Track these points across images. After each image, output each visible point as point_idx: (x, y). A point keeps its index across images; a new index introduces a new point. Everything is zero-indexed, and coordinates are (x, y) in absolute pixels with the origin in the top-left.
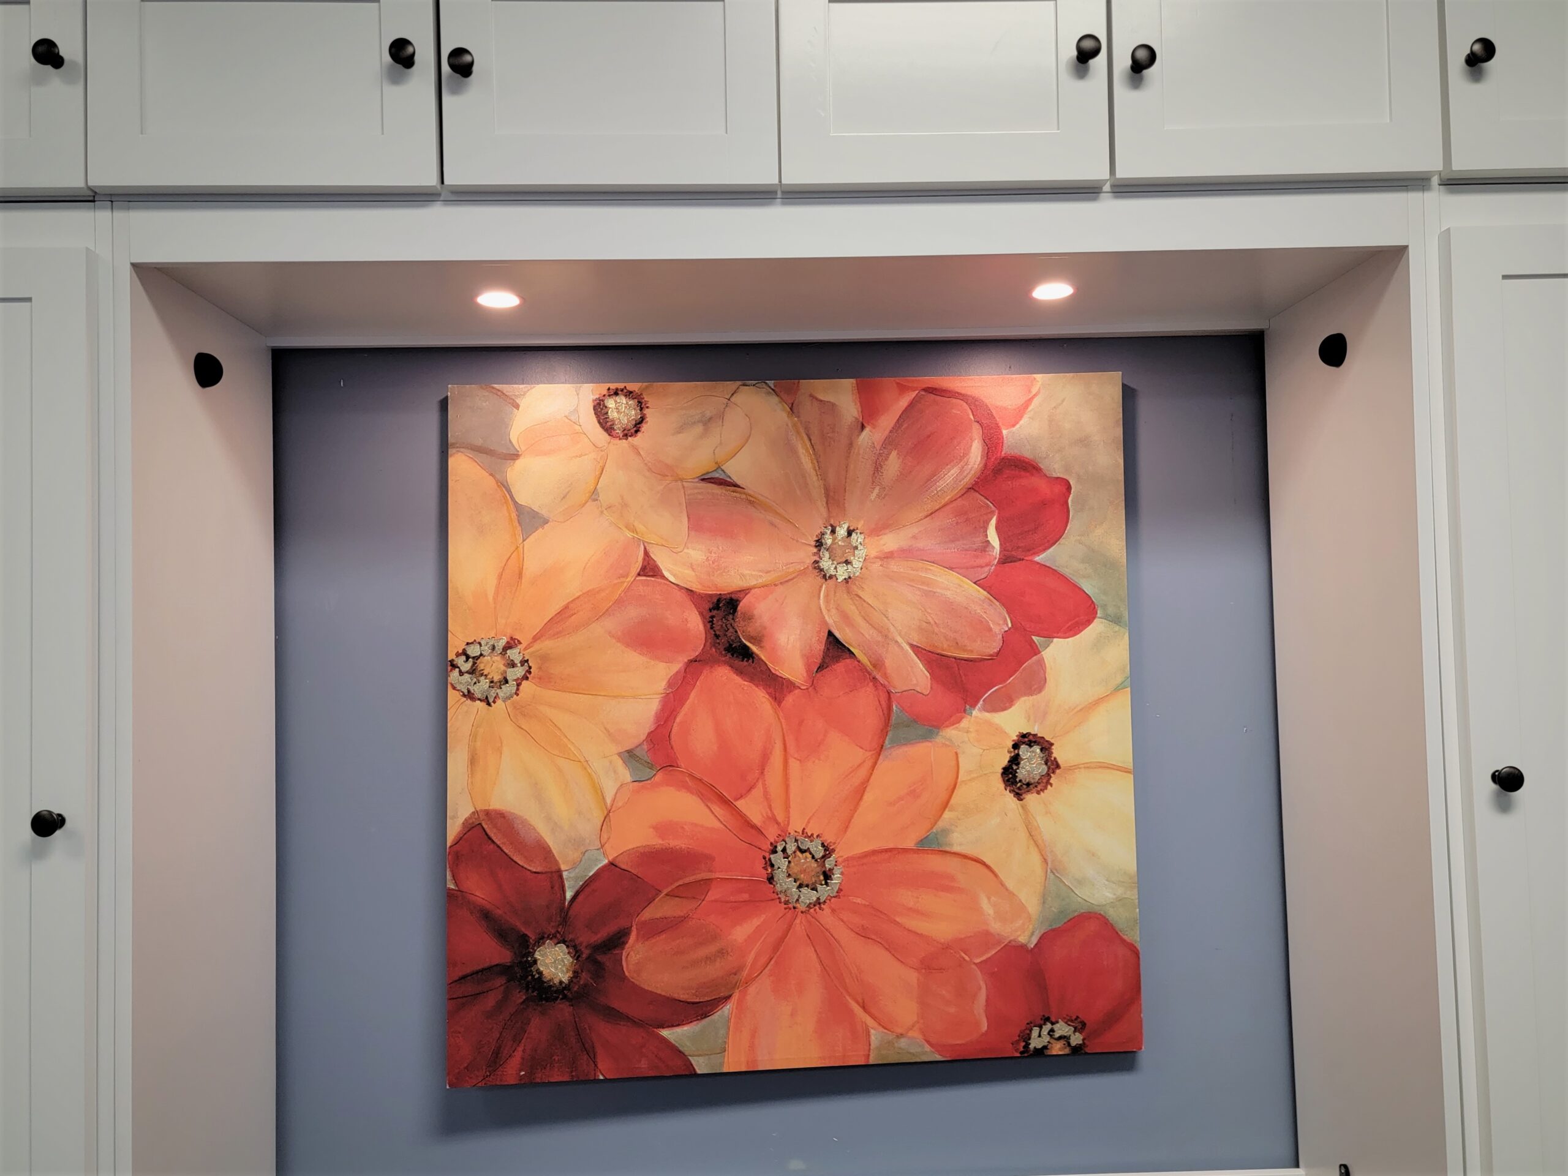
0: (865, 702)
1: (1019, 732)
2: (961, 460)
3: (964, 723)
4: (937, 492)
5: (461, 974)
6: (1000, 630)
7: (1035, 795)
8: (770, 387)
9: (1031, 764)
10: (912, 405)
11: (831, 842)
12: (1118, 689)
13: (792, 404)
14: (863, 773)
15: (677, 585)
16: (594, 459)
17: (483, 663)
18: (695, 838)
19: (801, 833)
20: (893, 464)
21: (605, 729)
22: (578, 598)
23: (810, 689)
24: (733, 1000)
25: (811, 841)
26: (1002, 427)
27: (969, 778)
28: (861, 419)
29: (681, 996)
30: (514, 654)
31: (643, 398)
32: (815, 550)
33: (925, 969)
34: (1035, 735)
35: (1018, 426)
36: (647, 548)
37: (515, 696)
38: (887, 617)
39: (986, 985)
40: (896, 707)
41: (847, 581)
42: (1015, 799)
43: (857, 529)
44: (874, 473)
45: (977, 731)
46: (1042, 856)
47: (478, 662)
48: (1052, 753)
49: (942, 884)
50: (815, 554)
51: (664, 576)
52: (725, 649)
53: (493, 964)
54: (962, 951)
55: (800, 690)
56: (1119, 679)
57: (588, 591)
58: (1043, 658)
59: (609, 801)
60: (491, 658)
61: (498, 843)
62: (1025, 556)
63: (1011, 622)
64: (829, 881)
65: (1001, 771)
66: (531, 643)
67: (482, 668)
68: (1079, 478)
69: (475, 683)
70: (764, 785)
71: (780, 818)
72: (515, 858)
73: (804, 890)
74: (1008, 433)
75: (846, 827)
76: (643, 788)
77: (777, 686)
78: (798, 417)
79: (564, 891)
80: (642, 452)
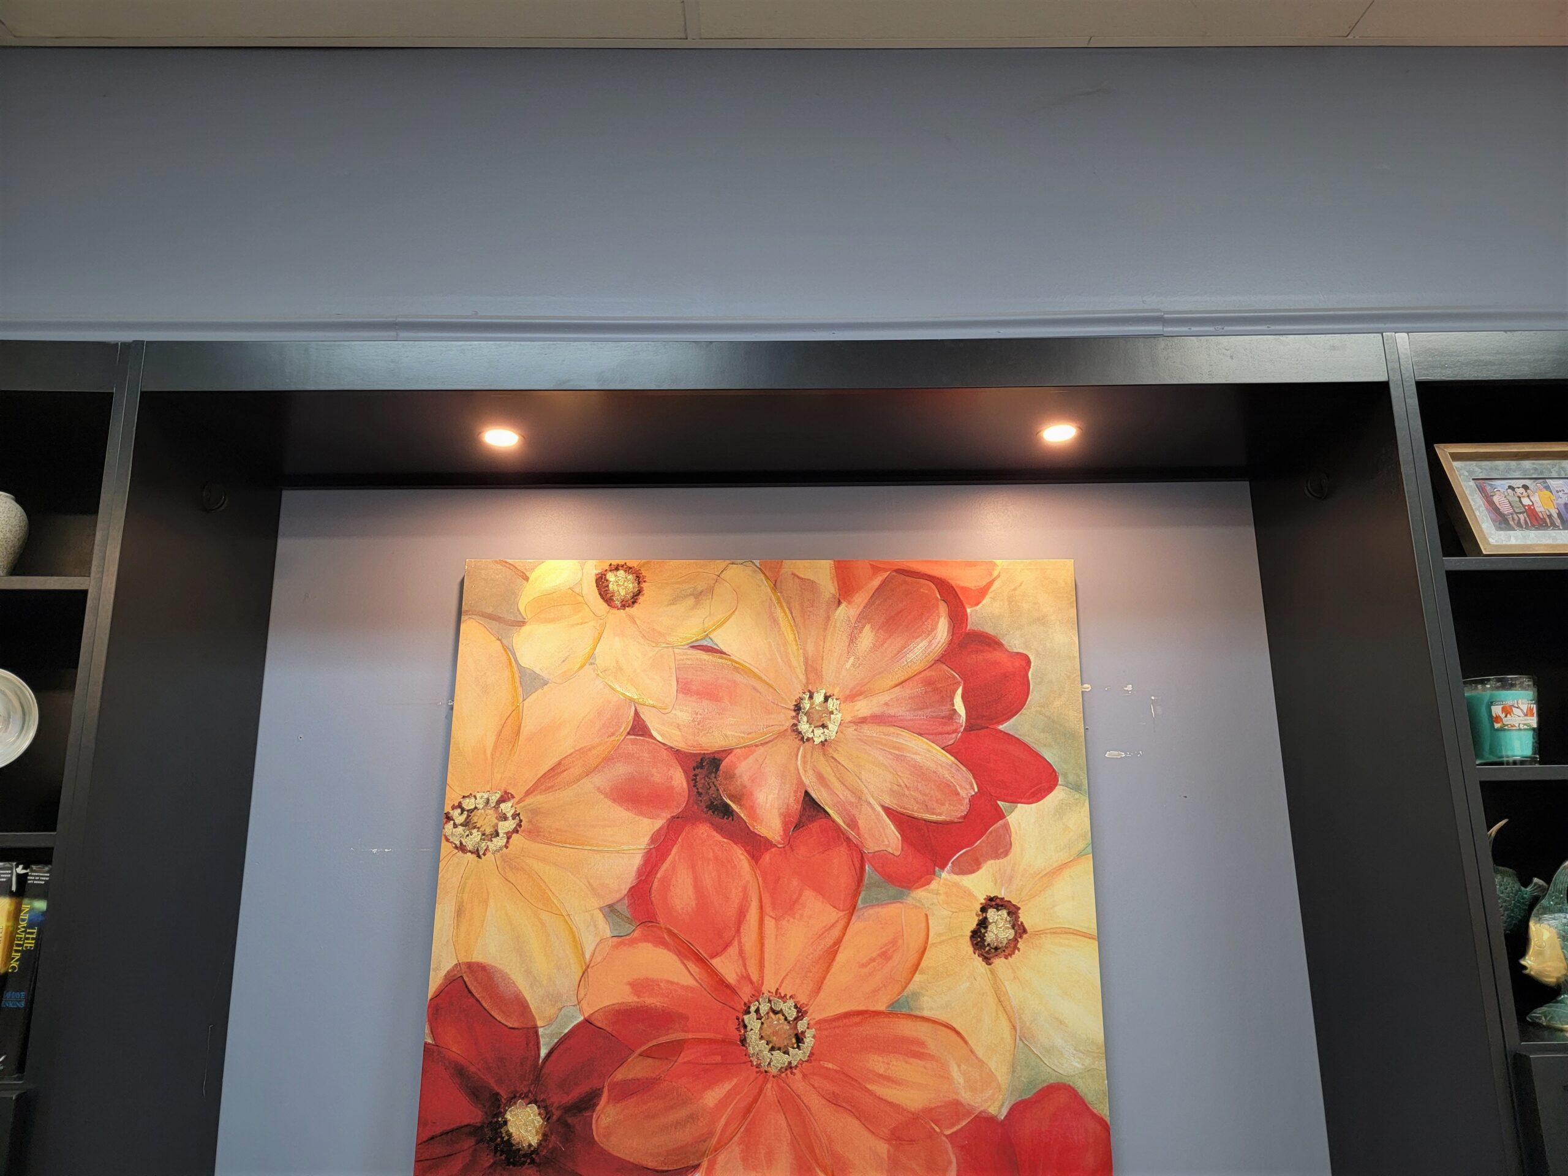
0: (839, 861)
1: (987, 896)
2: (929, 635)
3: (934, 885)
4: (907, 663)
5: (430, 1134)
6: (967, 794)
7: (1003, 959)
8: (756, 566)
9: (999, 929)
10: (883, 583)
11: (804, 1003)
13: (776, 581)
14: (836, 932)
15: (664, 744)
16: (594, 626)
17: (477, 816)
18: (670, 997)
19: (774, 993)
20: (867, 637)
21: (589, 883)
22: (571, 755)
24: (702, 1169)
25: (784, 1002)
26: (967, 606)
27: (938, 941)
28: (838, 596)
29: (650, 1164)
30: (507, 808)
31: (641, 573)
32: (794, 714)
33: (896, 1140)
34: (1002, 899)
35: (980, 605)
36: (638, 709)
37: (505, 849)
38: (860, 779)
39: (956, 1157)
40: (869, 867)
41: (823, 743)
42: (984, 963)
43: (833, 695)
44: (849, 645)
45: (946, 893)
46: (1011, 1022)
47: (472, 814)
48: (1019, 917)
49: (912, 1049)
50: (793, 718)
51: (652, 736)
52: (706, 807)
53: (463, 1124)
54: (933, 1122)
55: (776, 848)
56: (1081, 845)
57: (580, 749)
58: (1008, 822)
59: (588, 956)
60: (485, 811)
61: (478, 996)
62: (990, 725)
63: (978, 787)
64: (800, 1044)
65: (969, 934)
66: (524, 796)
67: (476, 821)
68: (1038, 654)
69: (468, 835)
70: (740, 942)
71: (755, 977)
72: (492, 1013)
73: (775, 1053)
74: (972, 611)
75: (818, 989)
76: (622, 943)
77: (756, 845)
78: (781, 592)
79: (539, 1049)
80: (638, 622)
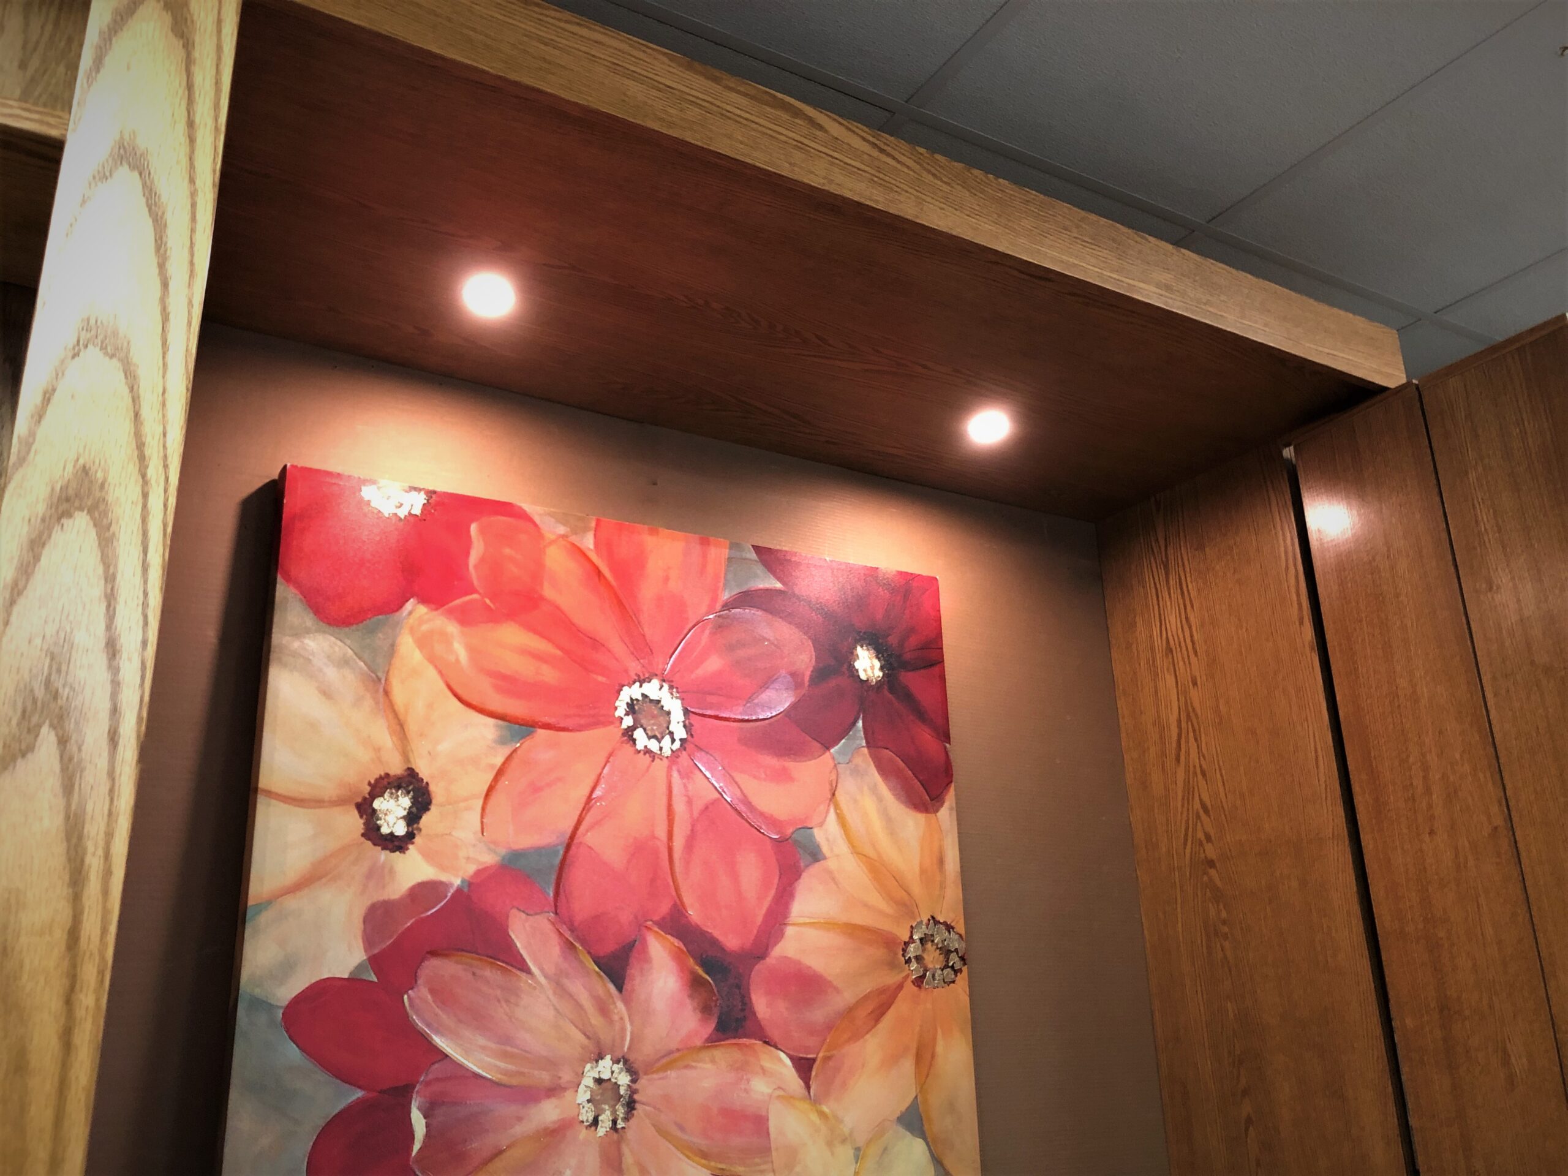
0: (584, 900)
1: (404, 854)
3: (471, 869)
5: (935, 668)
6: (420, 990)
7: (391, 772)
9: (393, 810)
11: (625, 744)
12: (266, 905)
14: (588, 819)
15: (776, 1048)
17: (941, 961)
18: (756, 763)
19: (656, 757)
21: (838, 886)
22: (867, 1033)
24: (719, 604)
27: (471, 803)
30: (917, 969)
32: (636, 1097)
33: (534, 598)
34: (385, 849)
36: (807, 1093)
37: (914, 925)
38: (556, 1009)
39: (468, 569)
40: (549, 895)
41: (600, 1057)
42: (417, 770)
43: (587, 1128)
45: (457, 859)
46: (389, 699)
47: (944, 963)
48: (364, 824)
49: (508, 683)
50: (635, 1091)
51: (790, 1058)
52: (731, 970)
53: (912, 672)
54: (492, 609)
55: (654, 919)
56: (261, 919)
57: (859, 1039)
58: (365, 950)
59: (832, 810)
60: (934, 966)
61: (916, 781)
62: (375, 1097)
63: (403, 1000)
64: (631, 703)
65: (433, 808)
66: (904, 981)
67: (941, 955)
70: (692, 814)
72: (902, 763)
73: (655, 697)
76: (804, 820)
77: (677, 925)
79: (864, 727)
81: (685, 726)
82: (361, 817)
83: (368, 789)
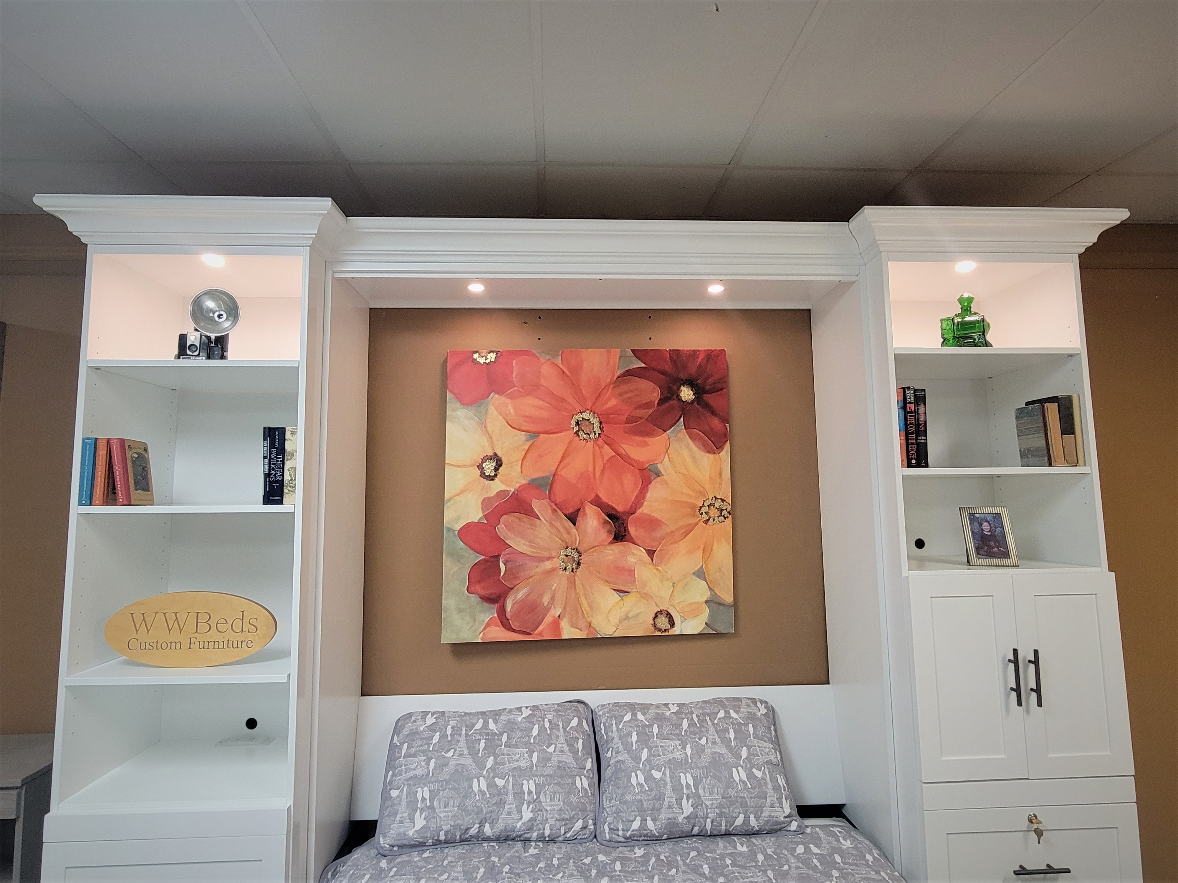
0: (560, 494)
1: (494, 481)
2: (516, 602)
3: (518, 485)
4: (526, 587)
5: (722, 391)
6: (501, 526)
7: (488, 455)
8: (599, 634)
9: (489, 467)
10: (537, 627)
11: (576, 437)
12: (451, 499)
13: (590, 626)
14: (562, 466)
15: (639, 546)
16: (674, 601)
17: (718, 514)
18: (632, 440)
19: (588, 441)
20: (546, 600)
21: (668, 486)
22: (680, 541)
23: (583, 501)
24: (616, 376)
25: (584, 438)
26: (497, 617)
27: (517, 462)
28: (560, 620)
29: (636, 378)
30: (706, 517)
31: (654, 628)
32: (580, 561)
33: (537, 385)
34: (487, 480)
35: (490, 618)
36: (652, 562)
37: (704, 500)
38: (550, 531)
39: (513, 379)
40: (547, 493)
41: (567, 548)
42: (497, 453)
43: (562, 571)
44: (554, 595)
45: (513, 482)
46: (487, 429)
47: (720, 514)
48: (480, 472)
49: (529, 419)
50: (581, 559)
51: (645, 550)
52: (619, 518)
53: (710, 394)
54: (522, 392)
55: (588, 500)
56: (449, 504)
57: (676, 543)
58: (482, 513)
59: (667, 456)
60: (714, 515)
61: (710, 441)
62: (489, 558)
63: (496, 529)
64: (577, 421)
65: (503, 465)
66: (699, 522)
67: (718, 511)
68: (463, 594)
69: (721, 505)
70: (603, 462)
71: (597, 448)
72: (703, 435)
73: (587, 418)
74: (494, 614)
75: (570, 443)
76: (653, 461)
77: (598, 502)
78: (587, 621)
79: (683, 420)
80: (654, 604)
81: (600, 428)
82: (479, 470)
83: (481, 460)
